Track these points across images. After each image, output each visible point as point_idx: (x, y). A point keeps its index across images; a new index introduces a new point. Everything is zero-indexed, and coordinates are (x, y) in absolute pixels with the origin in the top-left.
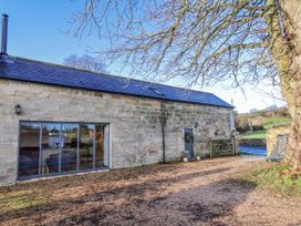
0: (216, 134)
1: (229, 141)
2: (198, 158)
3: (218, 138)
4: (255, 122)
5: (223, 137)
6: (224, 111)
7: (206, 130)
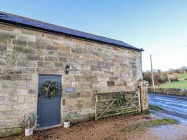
0: (111, 83)
1: (134, 94)
2: (66, 125)
3: (114, 89)
4: (170, 77)
5: (124, 89)
6: (126, 54)
7: (91, 79)
